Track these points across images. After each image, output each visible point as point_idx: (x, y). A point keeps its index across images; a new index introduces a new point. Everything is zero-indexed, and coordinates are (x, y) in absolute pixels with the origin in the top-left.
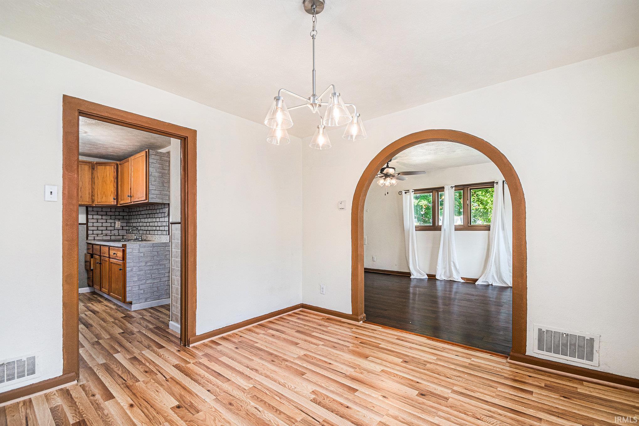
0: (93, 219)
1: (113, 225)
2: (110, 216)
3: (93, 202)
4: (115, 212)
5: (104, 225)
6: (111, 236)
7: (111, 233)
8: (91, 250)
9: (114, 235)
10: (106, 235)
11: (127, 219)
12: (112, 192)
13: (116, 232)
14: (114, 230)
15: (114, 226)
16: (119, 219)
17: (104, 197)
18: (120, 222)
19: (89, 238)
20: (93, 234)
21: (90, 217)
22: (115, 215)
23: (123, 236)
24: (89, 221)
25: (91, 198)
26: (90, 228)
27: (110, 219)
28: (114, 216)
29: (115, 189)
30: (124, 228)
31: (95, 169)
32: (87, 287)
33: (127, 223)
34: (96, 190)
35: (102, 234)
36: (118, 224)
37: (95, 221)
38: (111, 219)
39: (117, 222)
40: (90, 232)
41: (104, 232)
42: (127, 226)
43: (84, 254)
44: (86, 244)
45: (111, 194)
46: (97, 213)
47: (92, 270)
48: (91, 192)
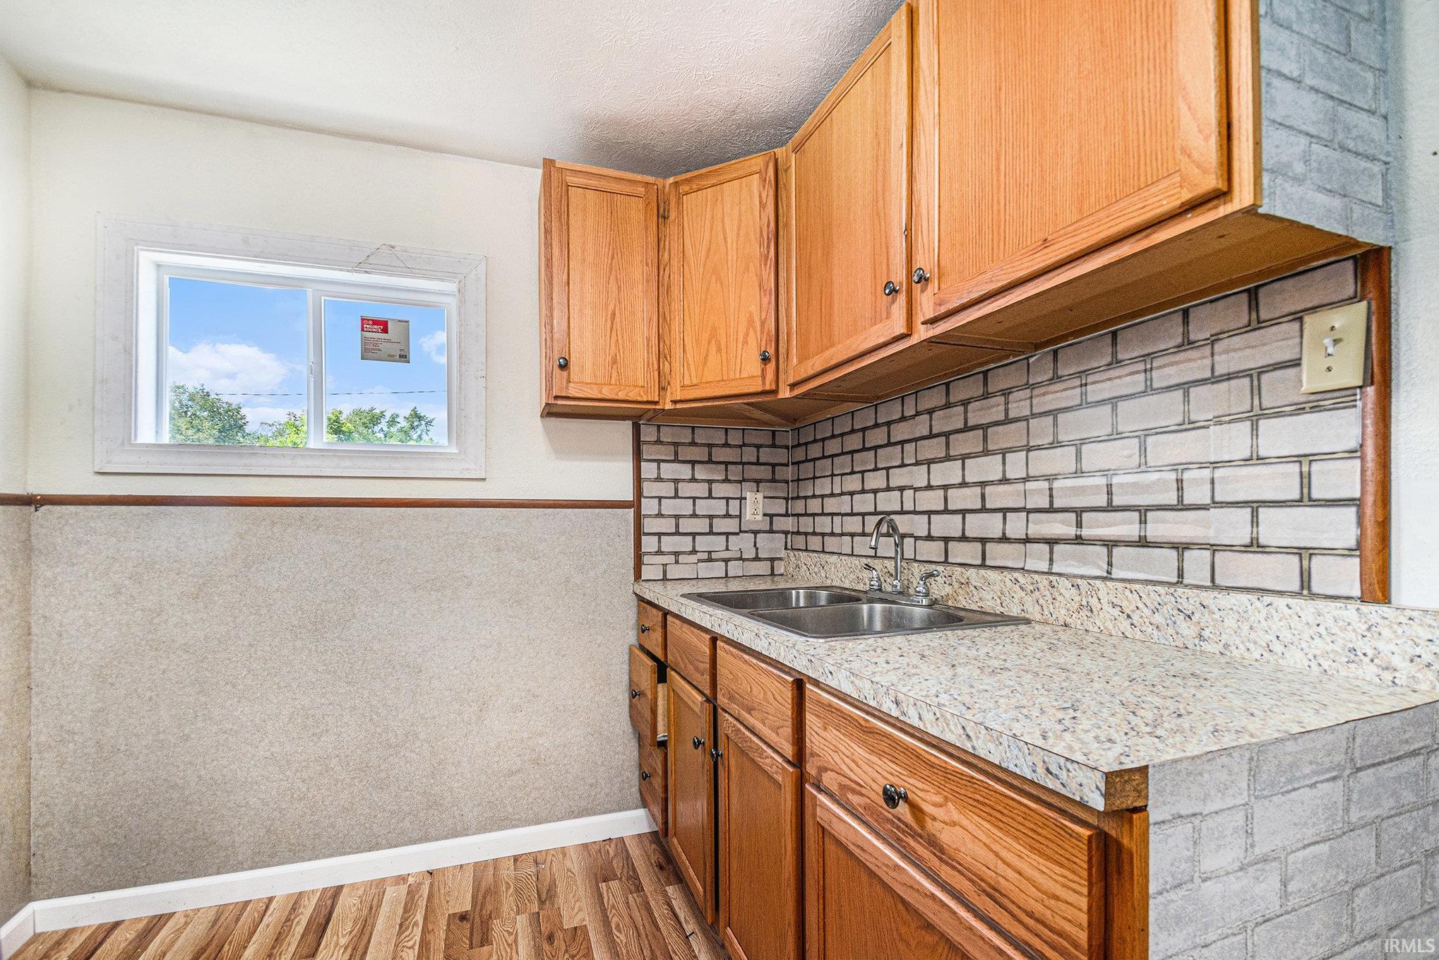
0: (659, 479)
1: (734, 508)
2: (723, 467)
3: (663, 388)
4: (740, 446)
5: (703, 507)
6: (726, 561)
7: (727, 549)
8: (657, 636)
9: (741, 559)
10: (710, 560)
11: (787, 482)
12: (751, 323)
13: (743, 544)
14: (741, 531)
15: (740, 517)
16: (758, 482)
17: (713, 358)
18: (760, 496)
19: (647, 573)
20: (659, 552)
21: (648, 470)
22: (743, 464)
23: (772, 560)
24: (649, 489)
25: (656, 366)
26: (650, 525)
27: (724, 481)
28: (741, 467)
29: (765, 301)
30: (781, 524)
31: (673, 215)
32: (636, 808)
33: (787, 499)
34: (676, 326)
35: (694, 552)
36: (755, 505)
37: (667, 489)
38: (726, 480)
39: (748, 495)
40: (649, 544)
41: (703, 543)
42: (787, 515)
43: (626, 646)
44: (634, 602)
45: (747, 335)
46: (676, 454)
47: (663, 744)
48: (654, 341)
